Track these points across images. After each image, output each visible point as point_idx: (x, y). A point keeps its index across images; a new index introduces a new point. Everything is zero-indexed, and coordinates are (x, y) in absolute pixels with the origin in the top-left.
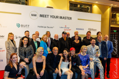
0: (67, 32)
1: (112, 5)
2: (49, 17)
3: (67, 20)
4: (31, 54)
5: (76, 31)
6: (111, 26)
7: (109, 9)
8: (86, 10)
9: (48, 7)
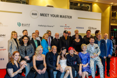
0: (68, 30)
1: (112, 3)
2: (50, 15)
3: (67, 19)
4: (32, 52)
5: (76, 29)
6: (111, 24)
7: (109, 7)
8: (86, 9)
9: (48, 6)
